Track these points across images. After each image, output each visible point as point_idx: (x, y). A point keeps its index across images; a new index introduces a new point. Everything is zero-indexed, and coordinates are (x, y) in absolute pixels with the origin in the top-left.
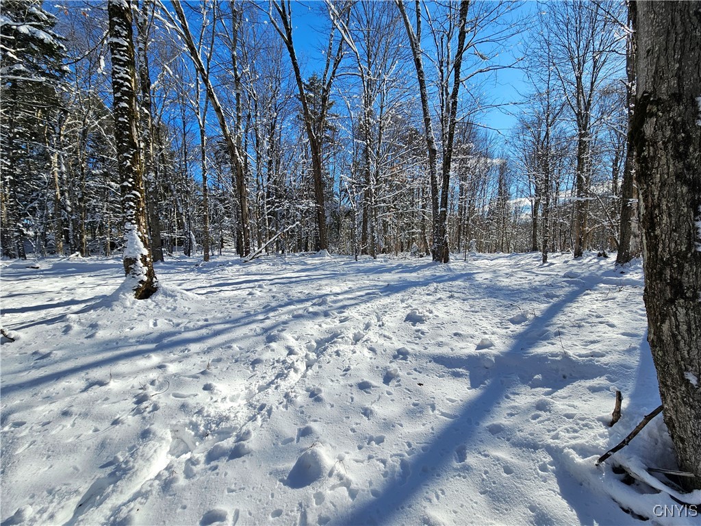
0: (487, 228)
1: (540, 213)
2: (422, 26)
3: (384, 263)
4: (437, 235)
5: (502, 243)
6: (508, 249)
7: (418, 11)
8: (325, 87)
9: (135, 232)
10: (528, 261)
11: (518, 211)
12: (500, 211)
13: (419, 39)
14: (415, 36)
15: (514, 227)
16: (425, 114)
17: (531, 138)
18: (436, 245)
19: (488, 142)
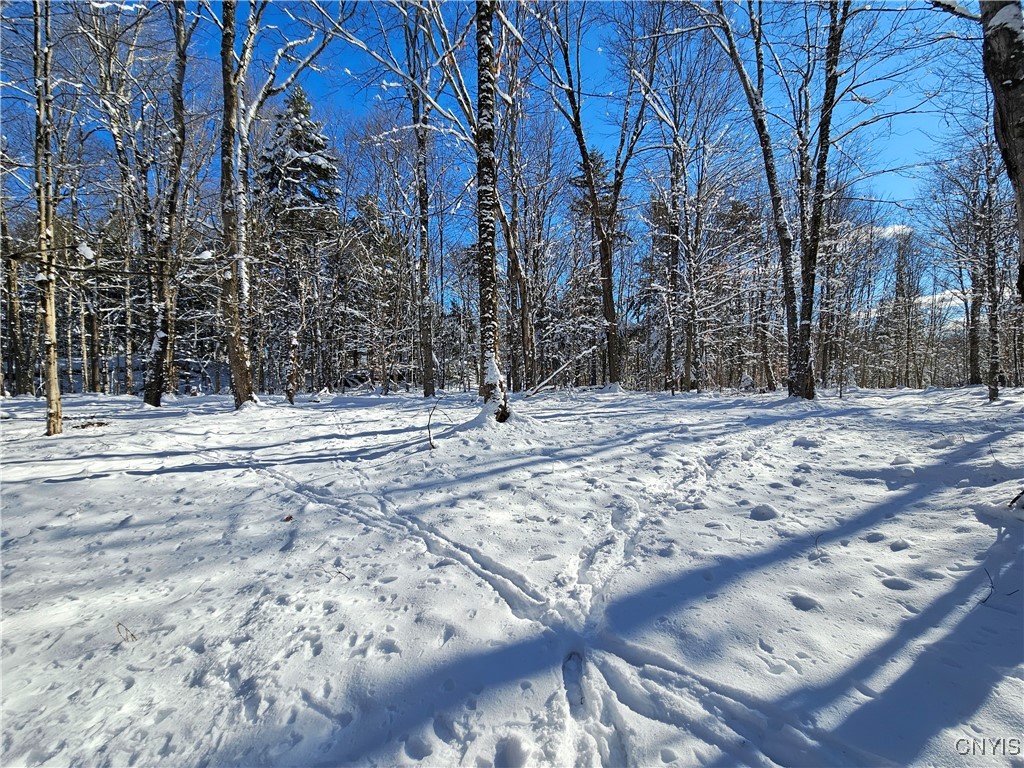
0: (875, 347)
1: (984, 318)
2: (764, 75)
3: (715, 399)
4: (796, 360)
5: (907, 372)
6: (920, 382)
7: (759, 55)
8: (619, 170)
9: (493, 359)
10: (960, 399)
11: (937, 318)
12: (902, 319)
13: (761, 93)
14: (755, 89)
15: (930, 344)
16: (773, 191)
17: (960, 198)
18: (794, 373)
19: (874, 212)
